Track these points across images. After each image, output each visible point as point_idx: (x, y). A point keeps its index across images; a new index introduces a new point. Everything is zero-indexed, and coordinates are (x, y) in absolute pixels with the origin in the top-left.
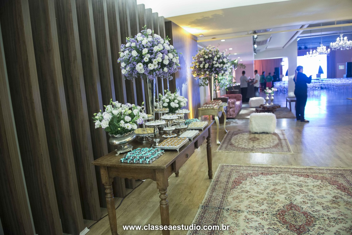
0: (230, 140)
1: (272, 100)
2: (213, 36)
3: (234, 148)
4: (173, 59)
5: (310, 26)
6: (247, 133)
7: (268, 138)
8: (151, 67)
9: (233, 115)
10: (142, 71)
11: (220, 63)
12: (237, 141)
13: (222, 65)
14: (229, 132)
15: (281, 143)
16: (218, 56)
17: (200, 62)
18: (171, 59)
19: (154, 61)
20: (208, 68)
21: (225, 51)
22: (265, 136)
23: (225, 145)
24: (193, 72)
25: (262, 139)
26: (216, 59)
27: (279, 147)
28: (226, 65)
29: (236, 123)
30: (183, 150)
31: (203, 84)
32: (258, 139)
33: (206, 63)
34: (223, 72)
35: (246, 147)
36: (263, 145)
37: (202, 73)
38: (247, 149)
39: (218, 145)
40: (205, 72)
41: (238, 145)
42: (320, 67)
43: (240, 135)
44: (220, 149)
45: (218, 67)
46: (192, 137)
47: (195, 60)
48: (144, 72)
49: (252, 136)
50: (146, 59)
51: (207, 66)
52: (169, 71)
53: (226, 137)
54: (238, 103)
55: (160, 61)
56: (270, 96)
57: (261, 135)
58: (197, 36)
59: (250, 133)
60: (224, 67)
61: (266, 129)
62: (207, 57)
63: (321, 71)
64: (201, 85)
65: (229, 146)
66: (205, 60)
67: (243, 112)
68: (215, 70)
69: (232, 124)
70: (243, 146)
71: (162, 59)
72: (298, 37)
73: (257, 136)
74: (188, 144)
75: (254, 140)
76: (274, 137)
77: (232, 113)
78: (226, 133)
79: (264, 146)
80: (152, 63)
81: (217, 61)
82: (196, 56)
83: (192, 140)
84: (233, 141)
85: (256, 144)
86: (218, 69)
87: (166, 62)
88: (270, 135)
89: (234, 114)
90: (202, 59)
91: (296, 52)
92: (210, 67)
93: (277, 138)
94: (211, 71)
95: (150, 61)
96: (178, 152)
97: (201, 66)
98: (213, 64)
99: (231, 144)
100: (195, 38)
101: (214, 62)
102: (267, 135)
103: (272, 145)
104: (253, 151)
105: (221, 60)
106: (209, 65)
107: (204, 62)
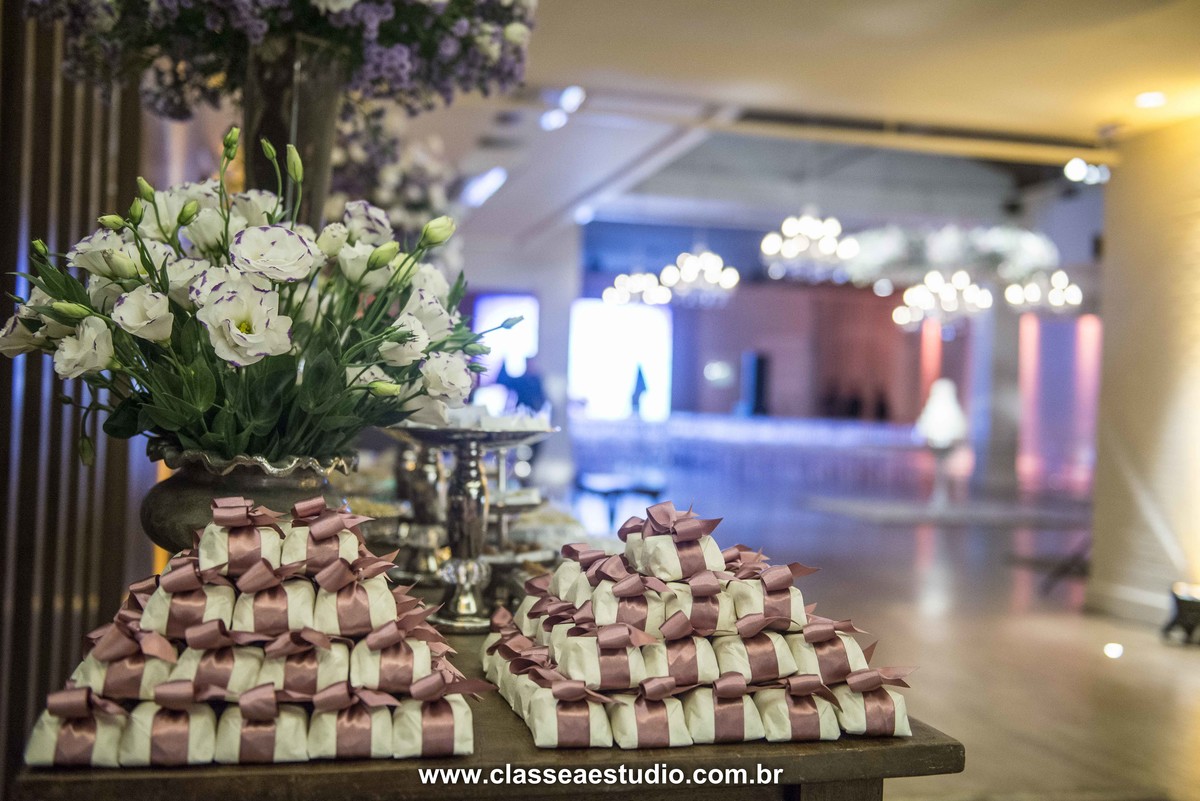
5: (755, 117)
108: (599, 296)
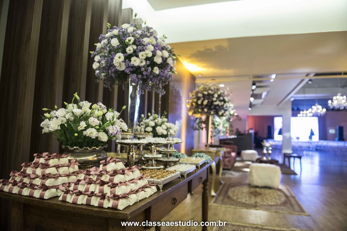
0: (227, 192)
1: (269, 154)
2: (213, 77)
3: (232, 202)
4: (168, 59)
5: (317, 75)
6: (245, 187)
7: (272, 193)
8: (136, 62)
9: (228, 166)
10: (122, 67)
11: (221, 101)
12: (235, 194)
13: (223, 103)
14: (225, 183)
15: (290, 201)
16: (219, 93)
17: (198, 98)
18: (166, 59)
19: (140, 54)
20: (206, 106)
21: (227, 89)
22: (267, 191)
23: (220, 198)
24: (190, 110)
25: (265, 194)
26: (216, 96)
27: (289, 205)
28: (227, 104)
29: (231, 174)
30: (170, 189)
31: (198, 128)
32: (260, 194)
33: (204, 100)
34: (223, 111)
35: (247, 202)
36: (268, 202)
37: (200, 110)
38: (248, 204)
39: (213, 196)
40: (203, 109)
41: (237, 199)
42: (312, 129)
43: (238, 187)
44: (215, 202)
45: (218, 105)
46: (185, 172)
47: (193, 96)
48: (124, 69)
49: (253, 190)
50: (130, 50)
51: (205, 102)
52: (161, 74)
53: (222, 188)
54: (233, 154)
55: (150, 55)
56: (267, 150)
57: (263, 190)
58: (196, 76)
59: (250, 186)
60: (225, 106)
61: (269, 183)
62: (206, 93)
63: (312, 134)
64: (196, 129)
65: (226, 200)
66: (204, 96)
67: (237, 164)
68: (215, 108)
69: (227, 176)
70: (244, 201)
71: (153, 55)
72: (292, 97)
73: (258, 190)
74: (179, 181)
75: (256, 195)
76: (279, 193)
77: (227, 163)
78: (221, 184)
79: (270, 203)
80: (137, 56)
81: (217, 98)
82: (194, 92)
83: (185, 176)
84: (230, 194)
85: (259, 199)
86: (217, 107)
87: (158, 60)
88: (273, 190)
89: (229, 164)
90: (200, 95)
91: (290, 112)
92: (209, 104)
93: (282, 194)
94: (210, 109)
95: (135, 54)
96: (161, 191)
97: (199, 102)
98: (213, 101)
99: (229, 197)
100: (193, 78)
101: (214, 99)
102: (270, 191)
103: (279, 202)
104: (257, 208)
105: (221, 98)
106: (208, 102)
107: (202, 99)
108: (297, 116)
